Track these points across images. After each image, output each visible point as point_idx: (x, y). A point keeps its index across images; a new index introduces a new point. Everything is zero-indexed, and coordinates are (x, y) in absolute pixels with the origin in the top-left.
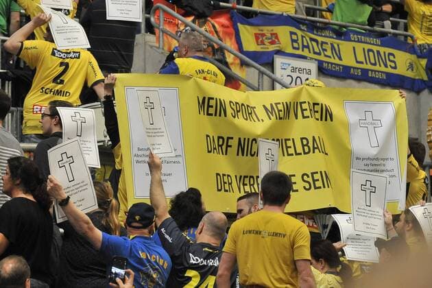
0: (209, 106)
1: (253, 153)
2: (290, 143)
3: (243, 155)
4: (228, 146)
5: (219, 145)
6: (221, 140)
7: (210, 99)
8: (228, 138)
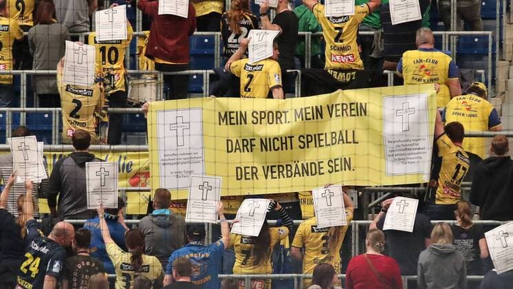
0: (231, 118)
1: (276, 148)
2: (322, 137)
3: (267, 150)
4: (252, 145)
5: (244, 146)
6: (245, 142)
7: (230, 113)
8: (251, 140)
